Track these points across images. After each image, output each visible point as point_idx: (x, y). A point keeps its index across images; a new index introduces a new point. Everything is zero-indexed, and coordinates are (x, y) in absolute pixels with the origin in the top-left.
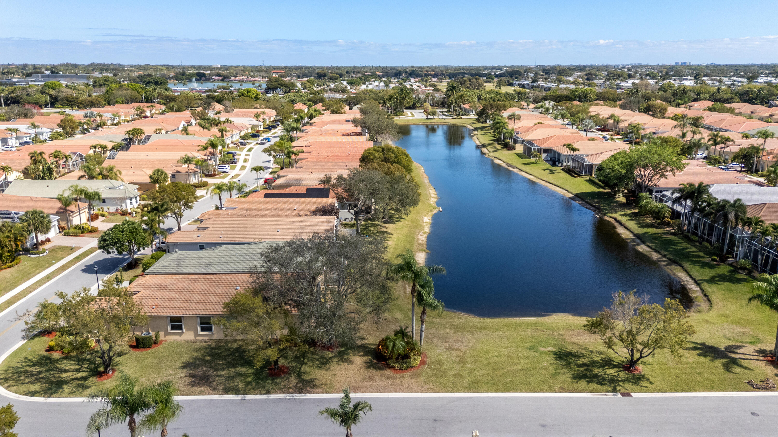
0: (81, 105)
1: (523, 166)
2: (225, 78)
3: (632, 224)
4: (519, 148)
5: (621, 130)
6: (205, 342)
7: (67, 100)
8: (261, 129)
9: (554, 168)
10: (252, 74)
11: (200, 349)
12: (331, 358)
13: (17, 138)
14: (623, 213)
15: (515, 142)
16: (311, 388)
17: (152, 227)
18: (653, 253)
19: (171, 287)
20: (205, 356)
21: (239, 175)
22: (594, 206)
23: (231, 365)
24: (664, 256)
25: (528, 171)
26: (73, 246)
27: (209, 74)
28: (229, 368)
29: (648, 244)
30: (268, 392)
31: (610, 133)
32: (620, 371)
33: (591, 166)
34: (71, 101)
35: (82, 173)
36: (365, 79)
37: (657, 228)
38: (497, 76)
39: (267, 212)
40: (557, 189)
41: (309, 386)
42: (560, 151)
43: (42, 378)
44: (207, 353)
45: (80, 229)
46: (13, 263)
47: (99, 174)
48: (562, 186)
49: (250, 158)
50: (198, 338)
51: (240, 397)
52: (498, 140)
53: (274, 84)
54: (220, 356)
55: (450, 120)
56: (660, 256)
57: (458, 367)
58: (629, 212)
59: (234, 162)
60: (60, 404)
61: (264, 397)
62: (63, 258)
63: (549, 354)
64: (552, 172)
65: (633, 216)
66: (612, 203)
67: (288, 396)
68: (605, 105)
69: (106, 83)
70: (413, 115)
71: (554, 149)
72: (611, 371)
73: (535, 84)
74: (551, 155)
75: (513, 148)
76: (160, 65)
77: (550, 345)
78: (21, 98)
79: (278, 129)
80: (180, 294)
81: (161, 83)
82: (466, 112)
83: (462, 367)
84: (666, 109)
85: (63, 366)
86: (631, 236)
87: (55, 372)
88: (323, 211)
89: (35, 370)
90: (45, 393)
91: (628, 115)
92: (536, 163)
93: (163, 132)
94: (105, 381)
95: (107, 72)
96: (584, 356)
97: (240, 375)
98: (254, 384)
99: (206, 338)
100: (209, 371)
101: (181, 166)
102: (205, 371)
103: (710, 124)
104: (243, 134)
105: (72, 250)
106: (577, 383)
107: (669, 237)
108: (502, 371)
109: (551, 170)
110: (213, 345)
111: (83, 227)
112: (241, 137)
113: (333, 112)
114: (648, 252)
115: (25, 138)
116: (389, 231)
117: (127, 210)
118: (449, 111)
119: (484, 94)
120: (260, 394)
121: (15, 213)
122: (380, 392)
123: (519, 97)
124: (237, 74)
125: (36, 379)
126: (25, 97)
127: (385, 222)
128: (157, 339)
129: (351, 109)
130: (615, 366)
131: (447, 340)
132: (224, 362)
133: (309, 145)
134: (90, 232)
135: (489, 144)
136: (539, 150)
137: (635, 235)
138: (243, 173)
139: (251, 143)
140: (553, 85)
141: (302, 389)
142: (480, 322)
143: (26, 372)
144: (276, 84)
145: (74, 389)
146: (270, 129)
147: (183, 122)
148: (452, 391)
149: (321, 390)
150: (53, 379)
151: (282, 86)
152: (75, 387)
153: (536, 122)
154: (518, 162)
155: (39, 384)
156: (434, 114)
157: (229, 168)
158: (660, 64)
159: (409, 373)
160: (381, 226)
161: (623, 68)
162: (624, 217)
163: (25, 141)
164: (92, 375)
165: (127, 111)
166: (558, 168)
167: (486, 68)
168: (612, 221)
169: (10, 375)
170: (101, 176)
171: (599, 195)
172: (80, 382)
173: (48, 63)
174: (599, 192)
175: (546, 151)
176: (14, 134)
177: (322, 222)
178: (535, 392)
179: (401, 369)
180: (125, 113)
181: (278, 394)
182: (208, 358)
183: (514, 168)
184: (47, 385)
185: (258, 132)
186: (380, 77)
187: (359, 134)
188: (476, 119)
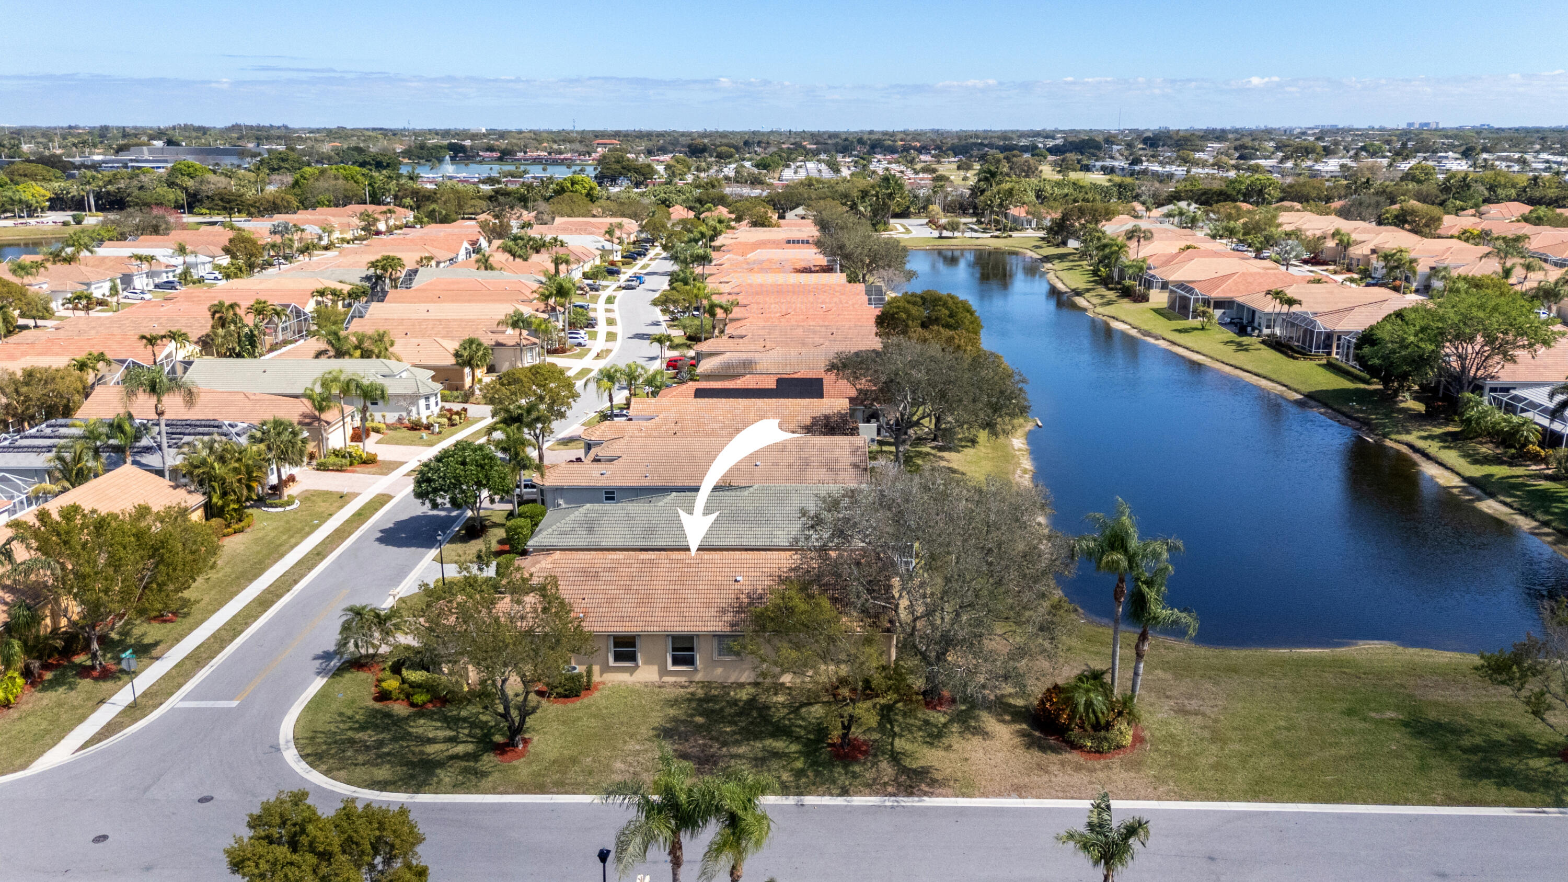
0: (252, 210)
1: (1177, 334)
2: (505, 155)
3: (1451, 456)
4: (1159, 298)
5: (1354, 262)
6: (682, 687)
7: (222, 200)
8: (618, 257)
9: (1245, 340)
10: (555, 146)
11: (676, 700)
12: (945, 725)
13: (150, 275)
14: (1425, 434)
15: (1149, 284)
16: (928, 785)
17: (517, 454)
18: (1517, 517)
19: (605, 576)
20: (692, 716)
21: (609, 351)
22: (1356, 419)
23: (750, 734)
24: (1546, 524)
25: (1189, 345)
26: (345, 491)
27: (472, 148)
28: (748, 740)
29: (1502, 498)
30: (844, 792)
31: (1331, 268)
32: (1556, 763)
33: (1329, 336)
34: (229, 202)
35: (323, 345)
36: (786, 158)
37: (1511, 465)
38: (1051, 151)
39: (716, 426)
40: (1263, 383)
41: (922, 781)
42: (1254, 305)
43: (388, 754)
44: (694, 709)
45: (344, 457)
46: (242, 524)
47: (356, 348)
48: (1274, 377)
49: (616, 315)
50: (665, 679)
51: (791, 800)
52: (1106, 282)
53: (613, 167)
54: (723, 717)
55: (988, 240)
56: (1535, 524)
57: (1214, 748)
58: (1438, 431)
59: (591, 324)
60: (444, 807)
61: (840, 801)
62: (331, 515)
63: (1394, 726)
64: (1241, 347)
65: (1450, 440)
66: (1393, 412)
67: (889, 802)
68: (1305, 210)
69: (282, 164)
70: (908, 231)
71: (1240, 300)
72: (1539, 763)
73: (1137, 168)
74: (1233, 312)
75: (1144, 298)
76: (367, 129)
77: (1388, 707)
78: (129, 195)
79: (648, 257)
80: (628, 588)
81: (388, 165)
82: (1018, 224)
83: (1222, 749)
84: (1439, 219)
85: (420, 730)
86: (1456, 481)
87: (411, 743)
88: (826, 426)
89: (369, 737)
90: (406, 784)
91: (1365, 231)
92: (1203, 329)
93: (433, 263)
94: (515, 763)
95: (270, 144)
96: (1468, 731)
97: (776, 755)
98: (810, 774)
99: (682, 679)
100: (711, 747)
101: (504, 332)
102: (705, 745)
103: (1541, 251)
104: (587, 268)
105: (343, 498)
106: (1475, 785)
107: (1545, 484)
108: (1308, 760)
109: (1239, 344)
110: (700, 693)
111: (350, 454)
112: (584, 274)
113: (755, 224)
114: (1506, 514)
115: (164, 275)
116: (955, 466)
117: (420, 419)
118: (979, 222)
119: (1048, 188)
120: (831, 794)
121: (230, 425)
122: (1072, 798)
123: (1120, 193)
124: (525, 146)
125: (379, 756)
126: (136, 192)
127: (941, 449)
128: (589, 681)
129: (782, 217)
130: (1541, 754)
131: (1168, 693)
132: (734, 728)
133: (736, 290)
134: (365, 462)
135: (1088, 290)
136: (1206, 302)
137: (1465, 479)
138: (616, 346)
139: (607, 287)
140: (1179, 171)
141: (911, 786)
142: (1217, 657)
143: (352, 742)
144: (618, 167)
145: (460, 778)
146: (635, 259)
147: (466, 244)
148: (1221, 799)
149: (950, 791)
150: (410, 756)
151: (629, 171)
152: (460, 773)
153: (1183, 244)
154: (1162, 326)
155: (388, 766)
156: (954, 227)
157: (587, 337)
158: (1377, 127)
159: (1116, 760)
160: (935, 456)
161: (1304, 133)
162: (1429, 442)
163: (165, 280)
164: (485, 751)
165: (345, 220)
166: (1251, 340)
167: (1022, 135)
168: (1404, 449)
169: (324, 747)
170: (358, 352)
171: (1361, 396)
172: (467, 764)
173: (149, 125)
174: (1357, 390)
175: (1219, 304)
176: (145, 267)
177: (841, 447)
178: (1395, 803)
179: (1099, 752)
180: (341, 225)
181: (865, 795)
182: (700, 720)
183: (1156, 338)
184: (405, 768)
185: (613, 263)
186: (816, 153)
187: (828, 269)
188: (1043, 239)
